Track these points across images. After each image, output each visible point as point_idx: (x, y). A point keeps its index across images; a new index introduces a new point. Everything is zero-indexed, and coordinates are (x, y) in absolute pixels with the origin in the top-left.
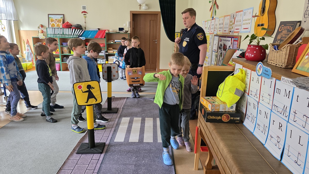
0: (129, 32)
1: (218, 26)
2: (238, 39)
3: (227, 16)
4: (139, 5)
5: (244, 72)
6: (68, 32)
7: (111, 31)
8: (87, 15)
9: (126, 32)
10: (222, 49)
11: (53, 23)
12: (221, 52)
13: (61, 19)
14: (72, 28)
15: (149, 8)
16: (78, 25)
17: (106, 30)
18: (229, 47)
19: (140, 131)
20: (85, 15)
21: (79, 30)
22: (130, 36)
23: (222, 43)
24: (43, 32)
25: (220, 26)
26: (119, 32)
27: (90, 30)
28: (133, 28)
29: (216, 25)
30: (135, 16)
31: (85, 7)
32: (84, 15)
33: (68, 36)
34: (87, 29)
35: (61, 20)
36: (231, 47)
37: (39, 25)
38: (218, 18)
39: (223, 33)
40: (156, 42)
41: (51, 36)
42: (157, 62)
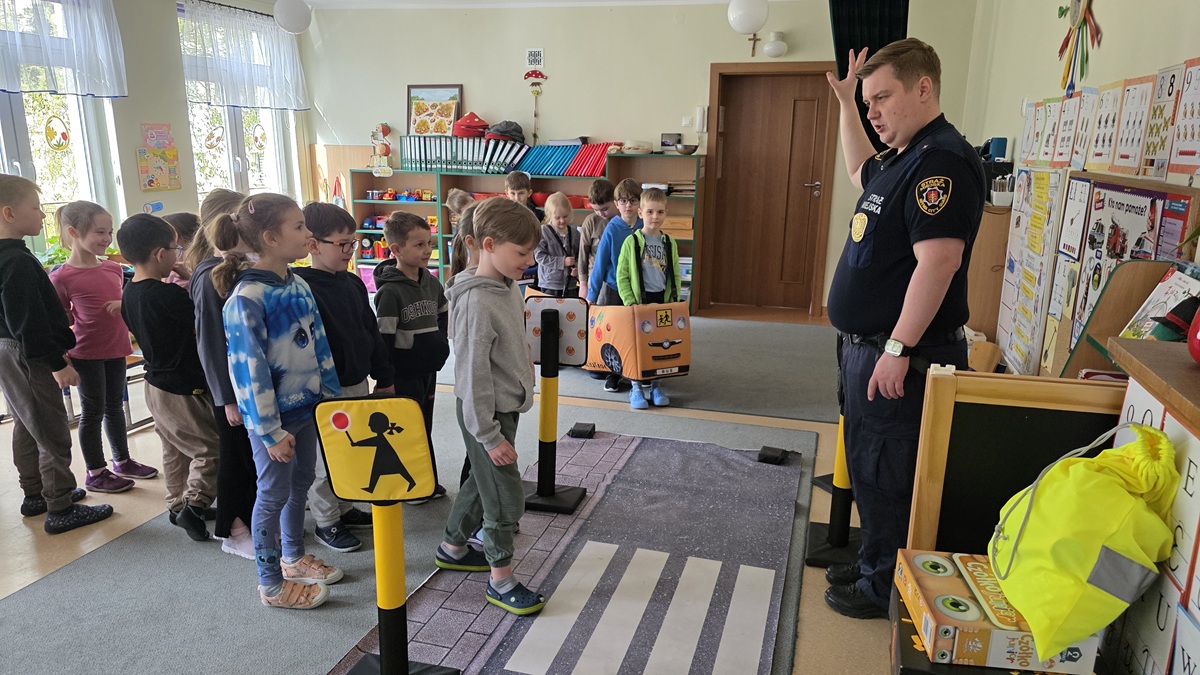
0: (702, 151)
1: (1094, 131)
2: (1187, 207)
3: (1141, 80)
4: (752, 37)
5: (1164, 448)
6: (471, 151)
7: (629, 148)
8: (545, 85)
9: (690, 150)
10: (1104, 249)
11: (423, 117)
12: (1097, 261)
13: (451, 102)
14: (487, 137)
15: (791, 50)
16: (509, 124)
17: (611, 144)
18: (1139, 242)
19: (639, 627)
20: (539, 84)
21: (508, 146)
22: (703, 170)
23: (1105, 216)
24: (387, 152)
25: (1102, 131)
26: (662, 153)
27: (551, 144)
28: (719, 134)
29: (1085, 125)
30: (730, 85)
31: (539, 54)
32: (534, 84)
33: (470, 168)
34: (541, 141)
35: (450, 108)
36: (1149, 247)
37: (375, 126)
38: (1093, 91)
39: (1112, 167)
40: (816, 193)
41: (414, 166)
42: (814, 278)
